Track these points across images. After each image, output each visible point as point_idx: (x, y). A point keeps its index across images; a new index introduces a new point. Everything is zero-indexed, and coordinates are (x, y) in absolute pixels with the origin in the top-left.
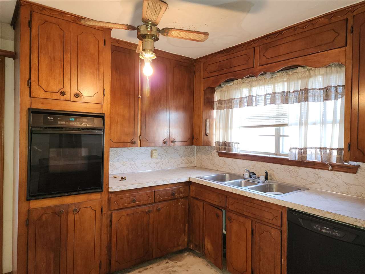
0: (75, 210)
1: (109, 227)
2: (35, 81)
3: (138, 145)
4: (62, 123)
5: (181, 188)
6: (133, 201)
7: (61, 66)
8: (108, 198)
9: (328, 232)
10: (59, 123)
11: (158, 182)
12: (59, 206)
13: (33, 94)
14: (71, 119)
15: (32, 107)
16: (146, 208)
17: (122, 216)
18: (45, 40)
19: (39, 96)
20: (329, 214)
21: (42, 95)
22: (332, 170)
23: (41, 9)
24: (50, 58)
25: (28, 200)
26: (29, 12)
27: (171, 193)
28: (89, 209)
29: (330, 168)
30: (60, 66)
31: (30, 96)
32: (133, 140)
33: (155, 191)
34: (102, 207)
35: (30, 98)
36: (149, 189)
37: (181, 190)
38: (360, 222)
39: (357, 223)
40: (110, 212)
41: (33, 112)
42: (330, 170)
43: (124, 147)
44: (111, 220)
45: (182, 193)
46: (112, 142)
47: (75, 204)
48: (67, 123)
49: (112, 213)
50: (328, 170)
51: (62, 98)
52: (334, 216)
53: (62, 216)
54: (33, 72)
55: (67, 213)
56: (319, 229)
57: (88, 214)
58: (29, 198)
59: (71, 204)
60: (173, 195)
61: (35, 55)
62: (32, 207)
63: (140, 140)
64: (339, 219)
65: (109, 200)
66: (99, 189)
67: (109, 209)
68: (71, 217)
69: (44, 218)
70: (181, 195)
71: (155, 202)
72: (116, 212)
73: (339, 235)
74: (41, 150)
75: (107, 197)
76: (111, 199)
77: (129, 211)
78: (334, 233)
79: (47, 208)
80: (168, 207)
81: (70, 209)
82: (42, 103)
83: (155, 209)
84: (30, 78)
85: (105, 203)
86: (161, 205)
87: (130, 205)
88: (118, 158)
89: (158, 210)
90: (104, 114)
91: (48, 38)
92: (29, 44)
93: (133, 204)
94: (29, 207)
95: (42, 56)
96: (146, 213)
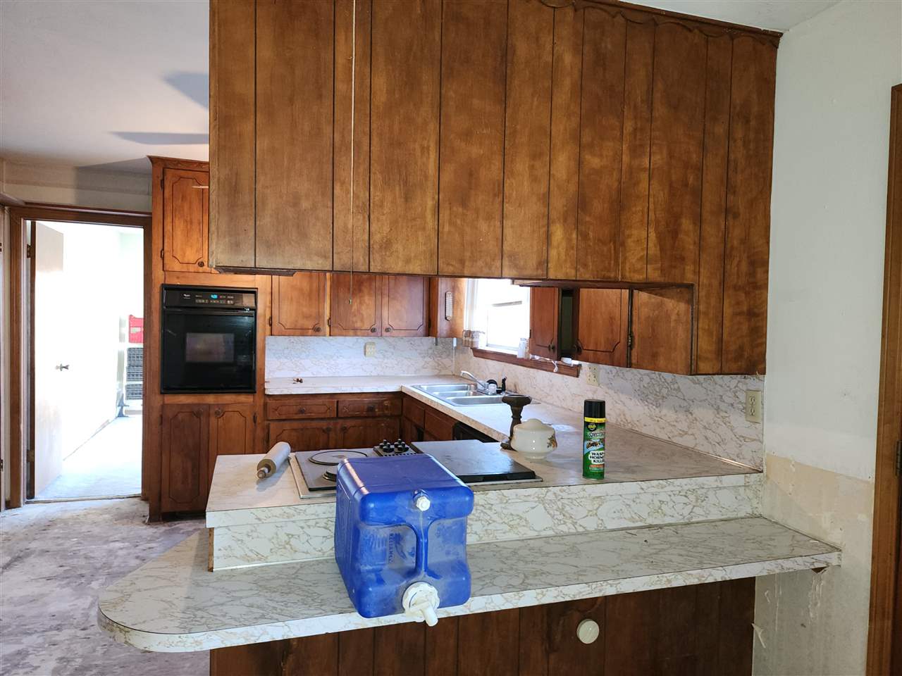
0: (217, 413)
1: (265, 443)
2: (168, 251)
3: (325, 332)
4: (200, 301)
5: (385, 400)
6: (302, 412)
7: (200, 230)
8: (264, 403)
10: (197, 301)
11: (343, 389)
12: (199, 405)
13: (167, 267)
14: (212, 296)
15: (167, 283)
16: (324, 424)
17: (284, 430)
18: (180, 201)
19: (173, 268)
21: (177, 267)
22: (558, 372)
23: (175, 163)
24: (187, 221)
25: (161, 393)
26: (162, 169)
27: (366, 407)
28: (236, 414)
29: (556, 369)
30: (198, 230)
31: (163, 270)
32: (317, 326)
33: (338, 402)
34: (255, 414)
35: (162, 272)
36: (328, 397)
37: (386, 403)
40: (266, 423)
41: (167, 288)
42: (556, 373)
43: (303, 335)
44: (268, 433)
45: (387, 409)
46: (283, 328)
47: (218, 405)
48: (207, 301)
49: (269, 424)
50: (552, 371)
51: (201, 269)
53: (202, 418)
54: (166, 241)
55: (209, 415)
57: (236, 421)
58: (163, 391)
59: (213, 405)
60: (371, 409)
61: (168, 220)
62: (166, 402)
63: (330, 326)
65: (265, 405)
66: (250, 388)
67: (266, 418)
68: (213, 420)
69: (180, 417)
70: (386, 412)
71: (338, 417)
72: (276, 423)
74: (175, 335)
75: (262, 401)
76: (268, 405)
77: (296, 425)
79: (183, 405)
80: (361, 428)
81: (212, 411)
82: (178, 278)
83: (339, 427)
84: (163, 249)
85: (259, 410)
86: (349, 423)
87: (296, 417)
88: (307, 353)
89: (344, 429)
90: (257, 289)
91: (184, 198)
92: (161, 207)
93: (301, 416)
94: (164, 402)
95: (177, 221)
96: (324, 431)
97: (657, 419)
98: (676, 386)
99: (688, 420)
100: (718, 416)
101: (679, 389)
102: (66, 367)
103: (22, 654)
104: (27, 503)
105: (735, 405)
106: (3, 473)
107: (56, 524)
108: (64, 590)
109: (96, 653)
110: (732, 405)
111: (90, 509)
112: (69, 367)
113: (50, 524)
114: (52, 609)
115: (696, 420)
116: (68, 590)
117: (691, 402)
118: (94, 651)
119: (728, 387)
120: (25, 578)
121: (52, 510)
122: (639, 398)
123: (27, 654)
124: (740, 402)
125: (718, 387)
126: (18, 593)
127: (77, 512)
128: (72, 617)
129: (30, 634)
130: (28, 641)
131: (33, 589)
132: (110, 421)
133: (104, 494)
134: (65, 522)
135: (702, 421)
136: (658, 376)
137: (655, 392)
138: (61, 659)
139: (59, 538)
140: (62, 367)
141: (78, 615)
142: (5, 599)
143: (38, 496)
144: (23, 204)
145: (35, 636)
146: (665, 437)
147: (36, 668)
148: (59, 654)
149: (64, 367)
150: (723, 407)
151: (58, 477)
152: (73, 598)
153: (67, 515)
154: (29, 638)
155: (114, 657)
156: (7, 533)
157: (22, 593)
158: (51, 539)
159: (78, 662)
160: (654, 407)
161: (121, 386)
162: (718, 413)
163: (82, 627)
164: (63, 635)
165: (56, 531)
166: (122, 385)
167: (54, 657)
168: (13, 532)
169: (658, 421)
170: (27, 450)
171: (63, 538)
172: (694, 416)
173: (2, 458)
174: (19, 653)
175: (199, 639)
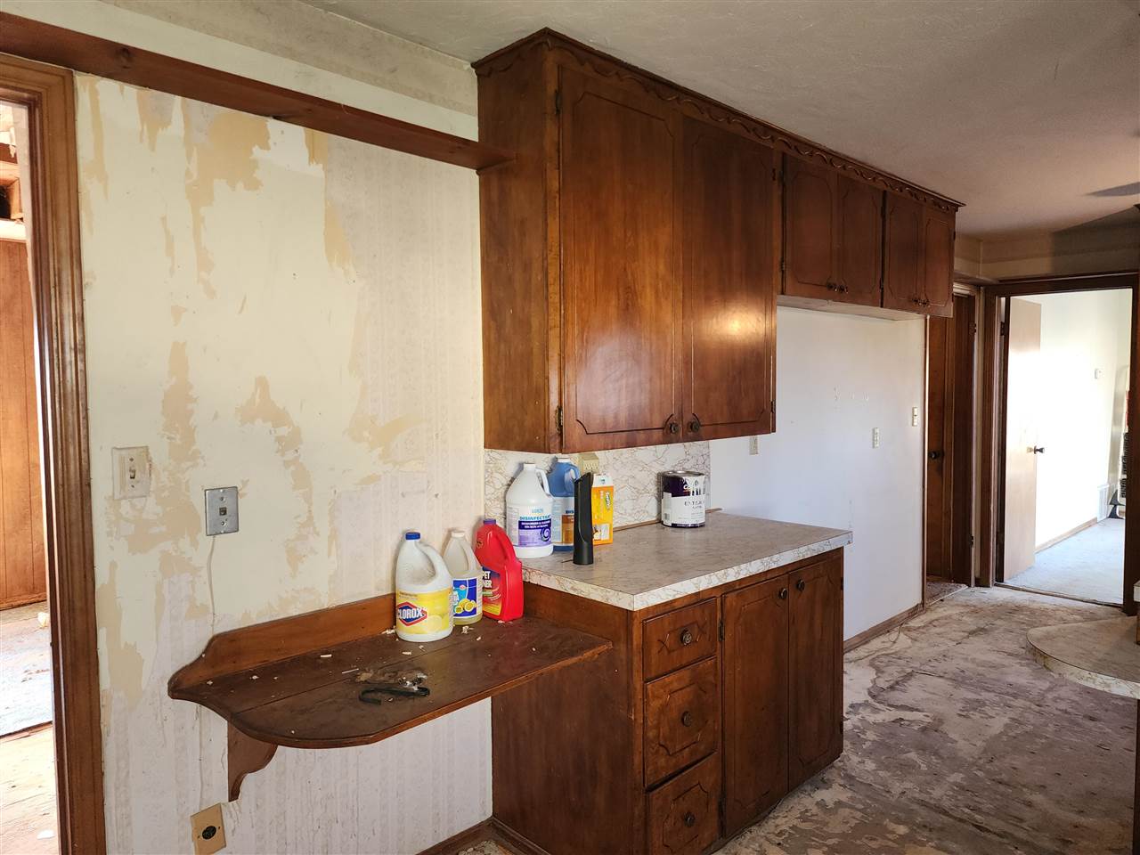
102: (1041, 450)
103: (981, 703)
104: (995, 585)
106: (973, 549)
107: (1022, 611)
108: (1023, 668)
109: (1048, 728)
111: (1060, 606)
112: (1045, 451)
113: (1017, 609)
114: (1011, 679)
116: (1026, 669)
118: (1047, 726)
120: (989, 647)
121: (1020, 598)
123: (984, 705)
126: (980, 657)
127: (1046, 606)
128: (1028, 692)
129: (989, 691)
130: (985, 695)
131: (994, 658)
132: (1098, 520)
133: (1078, 595)
134: (1033, 612)
138: (1013, 719)
139: (1023, 623)
140: (1036, 450)
141: (1035, 693)
142: (970, 658)
143: (1007, 581)
144: (998, 283)
145: (992, 694)
147: (991, 717)
148: (1012, 715)
149: (1038, 450)
151: (1030, 568)
152: (1031, 677)
153: (1035, 606)
154: (987, 693)
155: (1065, 738)
156: (974, 606)
157: (983, 658)
158: (1016, 622)
159: (1029, 728)
161: (1115, 479)
163: (1037, 703)
164: (1019, 703)
165: (1021, 617)
166: (1117, 478)
167: (1008, 716)
168: (979, 606)
170: (997, 533)
171: (1027, 625)
173: (973, 535)
174: (977, 701)
175: (1108, 682)
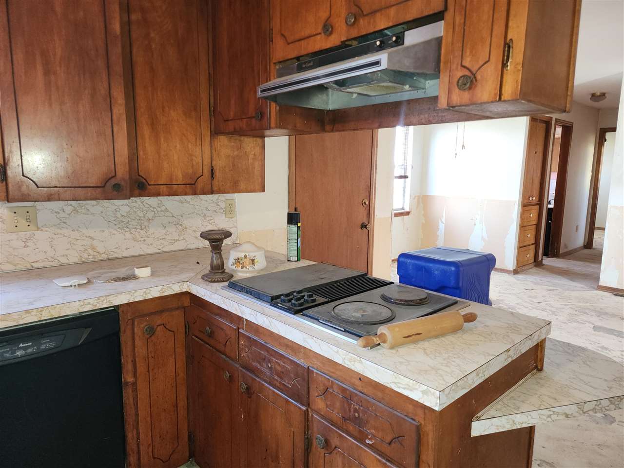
9: (29, 351)
20: (29, 313)
38: (89, 303)
39: (85, 307)
52: (41, 313)
56: (8, 355)
64: (52, 315)
73: (53, 344)
78: (43, 347)
97: (142, 239)
98: (163, 208)
99: (178, 231)
100: (205, 221)
101: (166, 210)
105: (217, 211)
110: (215, 211)
115: (186, 228)
117: (180, 217)
119: (212, 200)
122: (116, 227)
124: (221, 208)
125: (203, 202)
135: (191, 227)
136: (140, 203)
137: (138, 218)
146: (156, 251)
150: (208, 213)
160: (138, 230)
162: (205, 219)
169: (145, 240)
172: (184, 226)
